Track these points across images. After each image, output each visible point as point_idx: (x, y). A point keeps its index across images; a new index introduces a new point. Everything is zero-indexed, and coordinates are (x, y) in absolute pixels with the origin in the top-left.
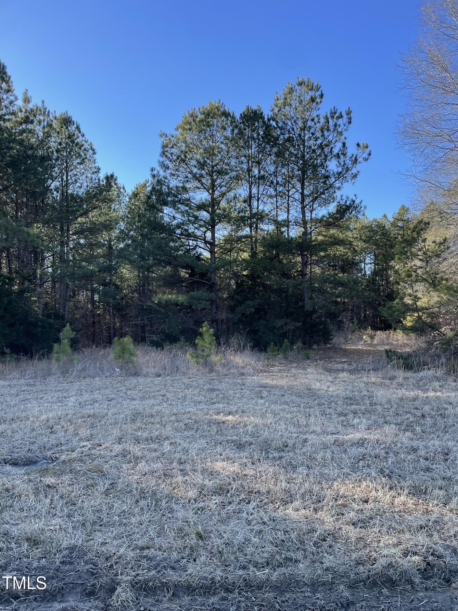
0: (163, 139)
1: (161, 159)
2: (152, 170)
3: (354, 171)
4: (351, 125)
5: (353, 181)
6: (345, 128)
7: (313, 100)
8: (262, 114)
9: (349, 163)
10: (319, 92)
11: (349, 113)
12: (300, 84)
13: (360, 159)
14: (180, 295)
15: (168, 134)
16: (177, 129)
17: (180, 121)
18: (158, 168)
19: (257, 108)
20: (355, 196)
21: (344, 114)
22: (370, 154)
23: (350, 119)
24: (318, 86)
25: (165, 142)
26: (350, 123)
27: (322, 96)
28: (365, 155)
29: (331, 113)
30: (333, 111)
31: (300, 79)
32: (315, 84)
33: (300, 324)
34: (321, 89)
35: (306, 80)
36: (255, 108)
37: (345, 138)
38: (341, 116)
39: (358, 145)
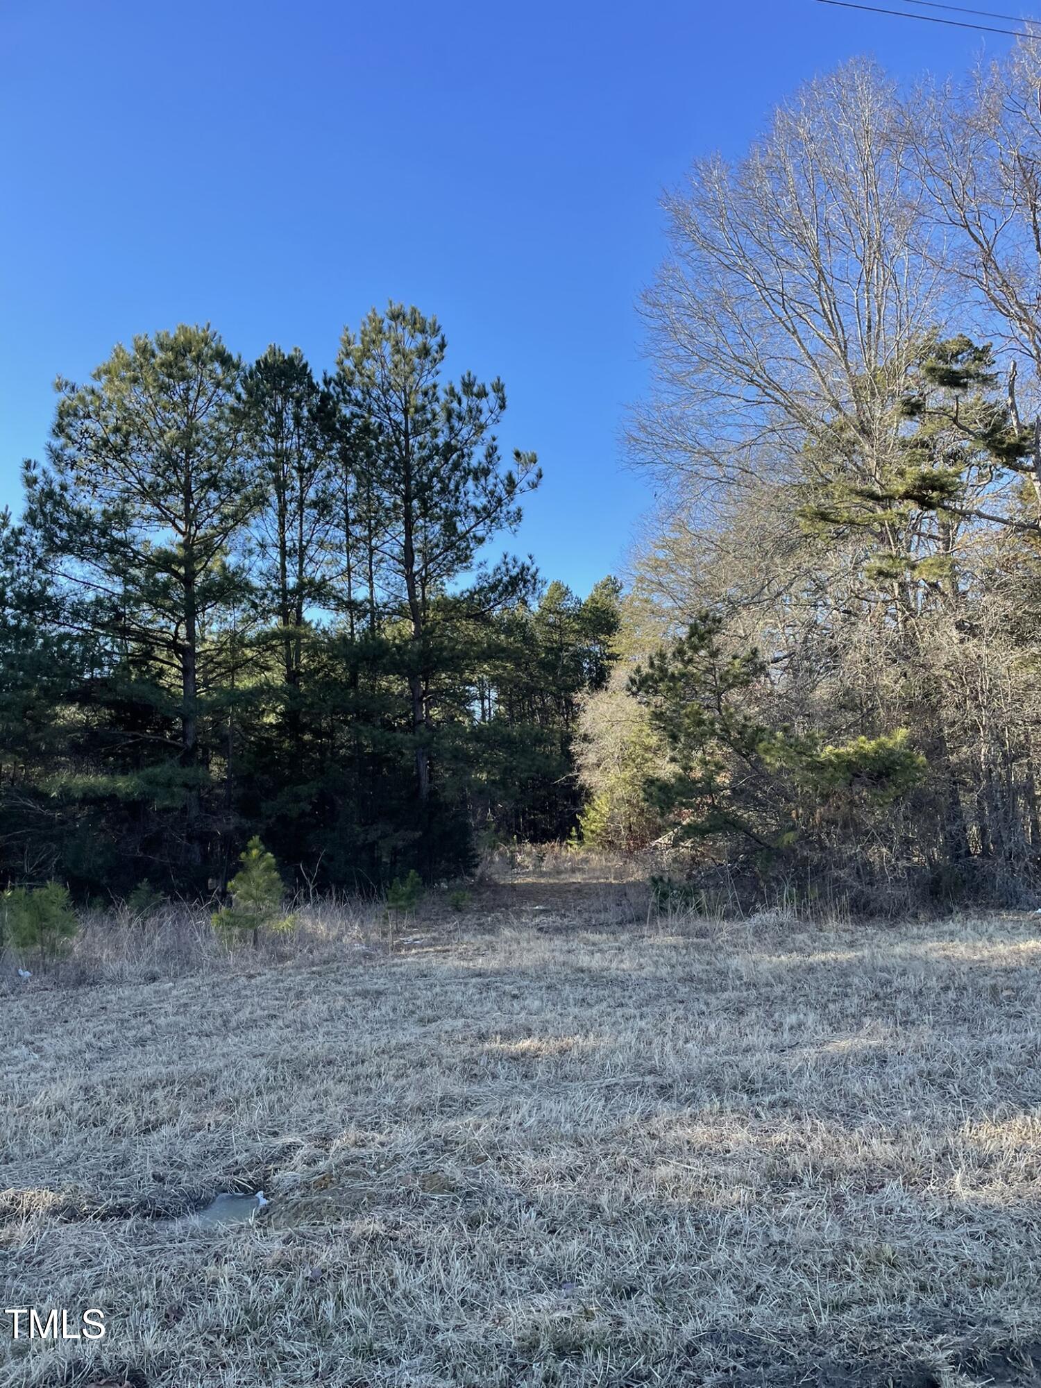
0: (62, 396)
1: (57, 443)
2: (28, 465)
3: (513, 508)
4: (505, 412)
5: (514, 526)
6: (494, 417)
7: (425, 352)
8: (305, 366)
9: (501, 491)
10: (439, 339)
11: (498, 388)
12: (395, 317)
13: (522, 485)
14: (118, 777)
15: (79, 385)
16: (97, 376)
17: (105, 358)
18: (44, 462)
19: (293, 353)
20: (530, 557)
21: (489, 389)
22: (540, 476)
23: (503, 400)
24: (435, 324)
25: (68, 402)
26: (502, 407)
27: (442, 346)
28: (532, 477)
29: (464, 384)
30: (467, 381)
31: (396, 307)
32: (430, 320)
33: (418, 834)
34: (441, 332)
35: (408, 311)
36: (288, 352)
37: (494, 439)
38: (482, 394)
39: (518, 455)
